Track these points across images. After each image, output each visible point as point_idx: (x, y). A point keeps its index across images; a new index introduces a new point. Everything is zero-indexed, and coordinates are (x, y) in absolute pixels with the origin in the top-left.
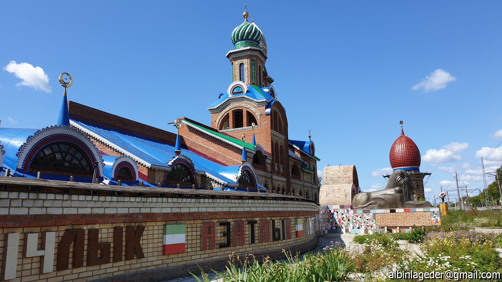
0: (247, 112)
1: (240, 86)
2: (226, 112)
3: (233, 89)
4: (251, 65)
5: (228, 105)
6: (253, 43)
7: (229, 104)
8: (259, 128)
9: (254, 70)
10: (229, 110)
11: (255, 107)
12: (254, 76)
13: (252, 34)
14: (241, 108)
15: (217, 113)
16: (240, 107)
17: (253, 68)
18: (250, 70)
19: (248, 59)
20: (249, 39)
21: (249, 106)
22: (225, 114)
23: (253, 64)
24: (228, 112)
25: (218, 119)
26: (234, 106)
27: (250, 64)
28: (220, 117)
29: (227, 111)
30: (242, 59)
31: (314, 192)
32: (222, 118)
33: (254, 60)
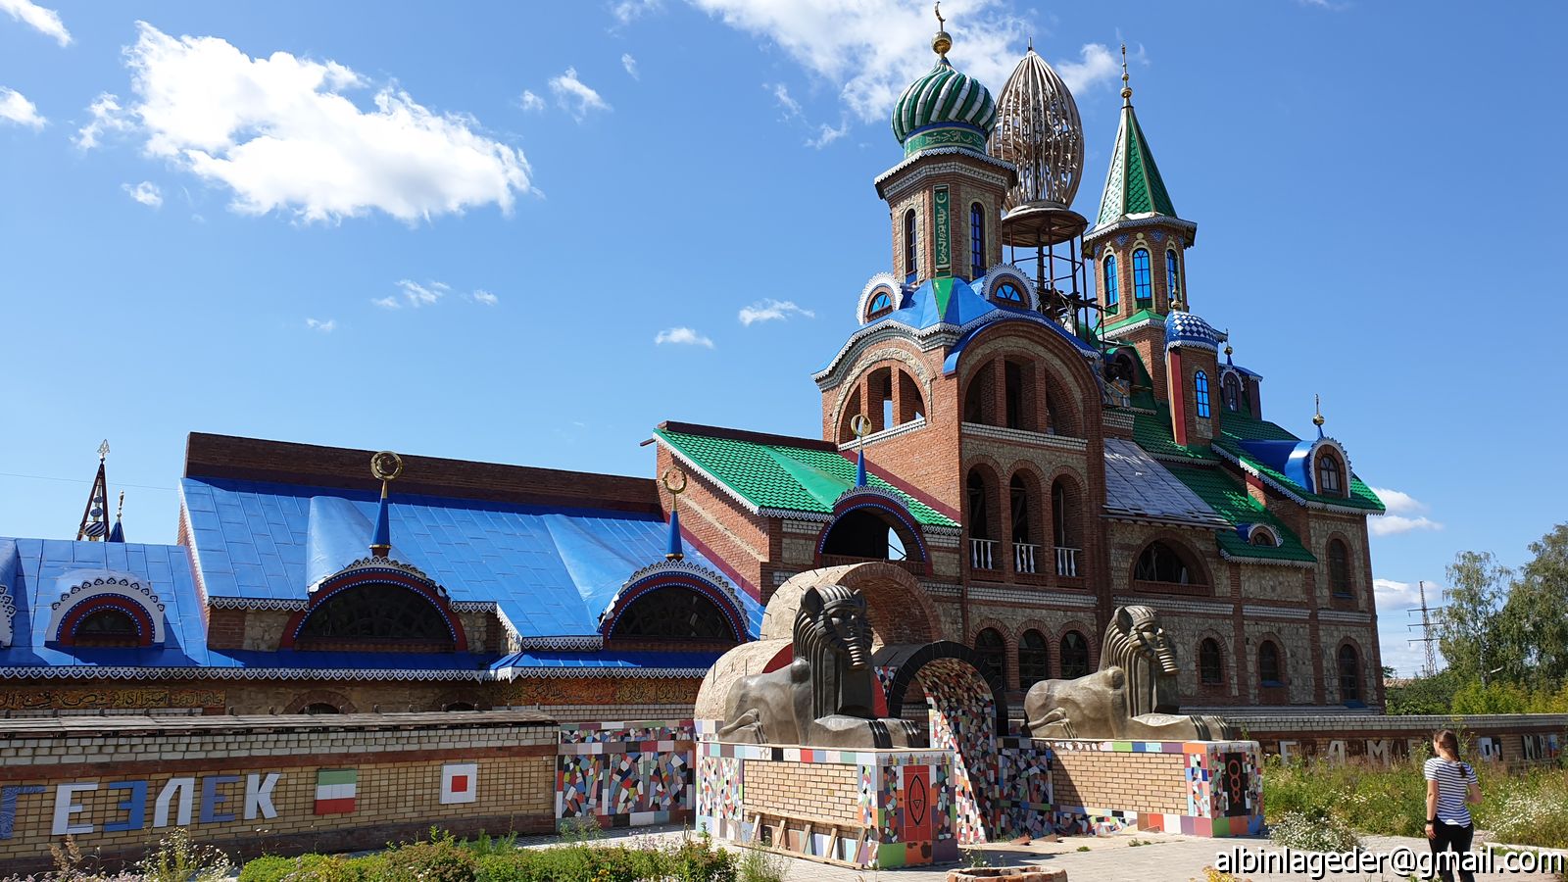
0: (902, 374)
1: (886, 290)
2: (854, 383)
3: (869, 304)
4: (934, 211)
5: (856, 360)
6: (948, 132)
7: (860, 356)
8: (930, 424)
9: (946, 223)
10: (859, 375)
11: (917, 354)
12: (945, 244)
13: (938, 105)
14: (886, 364)
15: (834, 388)
16: (885, 359)
17: (941, 220)
18: (931, 227)
19: (924, 192)
20: (934, 123)
21: (904, 354)
22: (852, 390)
23: (940, 205)
24: (857, 383)
25: (837, 409)
26: (870, 357)
27: (931, 209)
28: (839, 398)
29: (855, 380)
30: (909, 196)
31: (1330, 641)
32: (846, 403)
33: (945, 191)
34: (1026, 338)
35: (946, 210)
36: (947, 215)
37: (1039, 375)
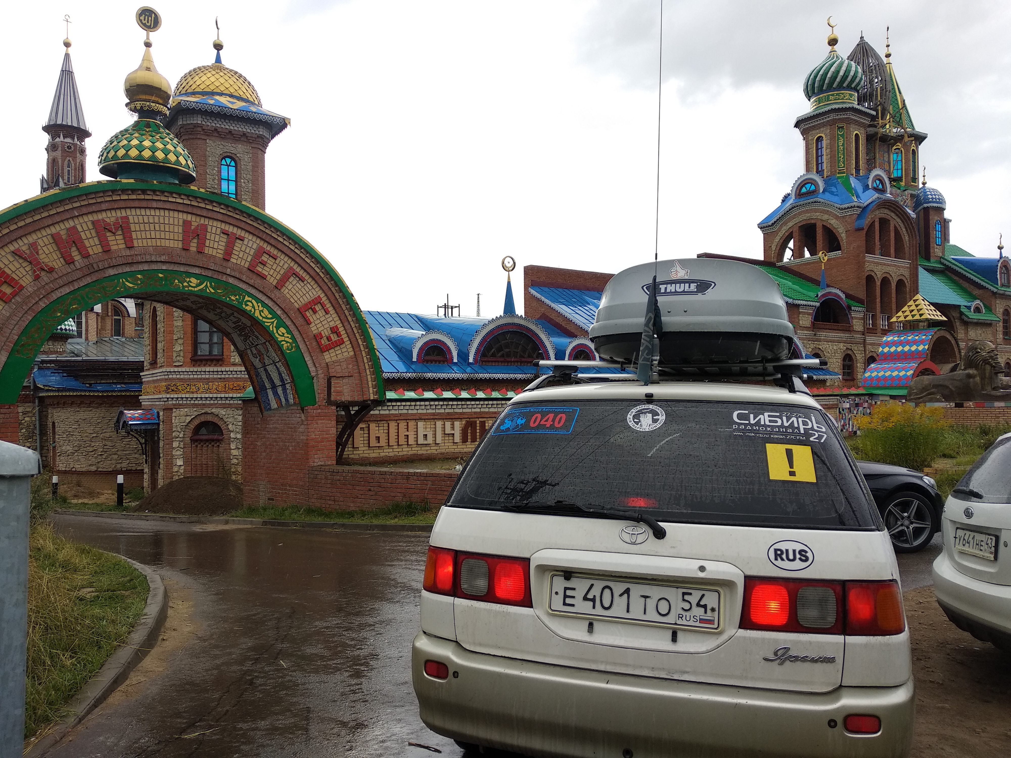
0: (824, 227)
1: (813, 182)
2: (788, 230)
3: (799, 188)
4: (837, 138)
6: (843, 94)
7: (794, 216)
8: (846, 254)
9: (843, 145)
11: (837, 218)
12: (842, 157)
13: (838, 79)
14: (813, 222)
15: (773, 232)
16: (812, 219)
17: (841, 144)
18: (835, 147)
19: (831, 127)
20: (834, 88)
21: (826, 217)
23: (840, 135)
24: (791, 230)
25: (775, 244)
26: (801, 217)
27: (835, 137)
28: (777, 239)
30: (820, 128)
32: (781, 241)
33: (842, 127)
34: (888, 209)
35: (843, 138)
36: (844, 141)
37: (892, 228)
